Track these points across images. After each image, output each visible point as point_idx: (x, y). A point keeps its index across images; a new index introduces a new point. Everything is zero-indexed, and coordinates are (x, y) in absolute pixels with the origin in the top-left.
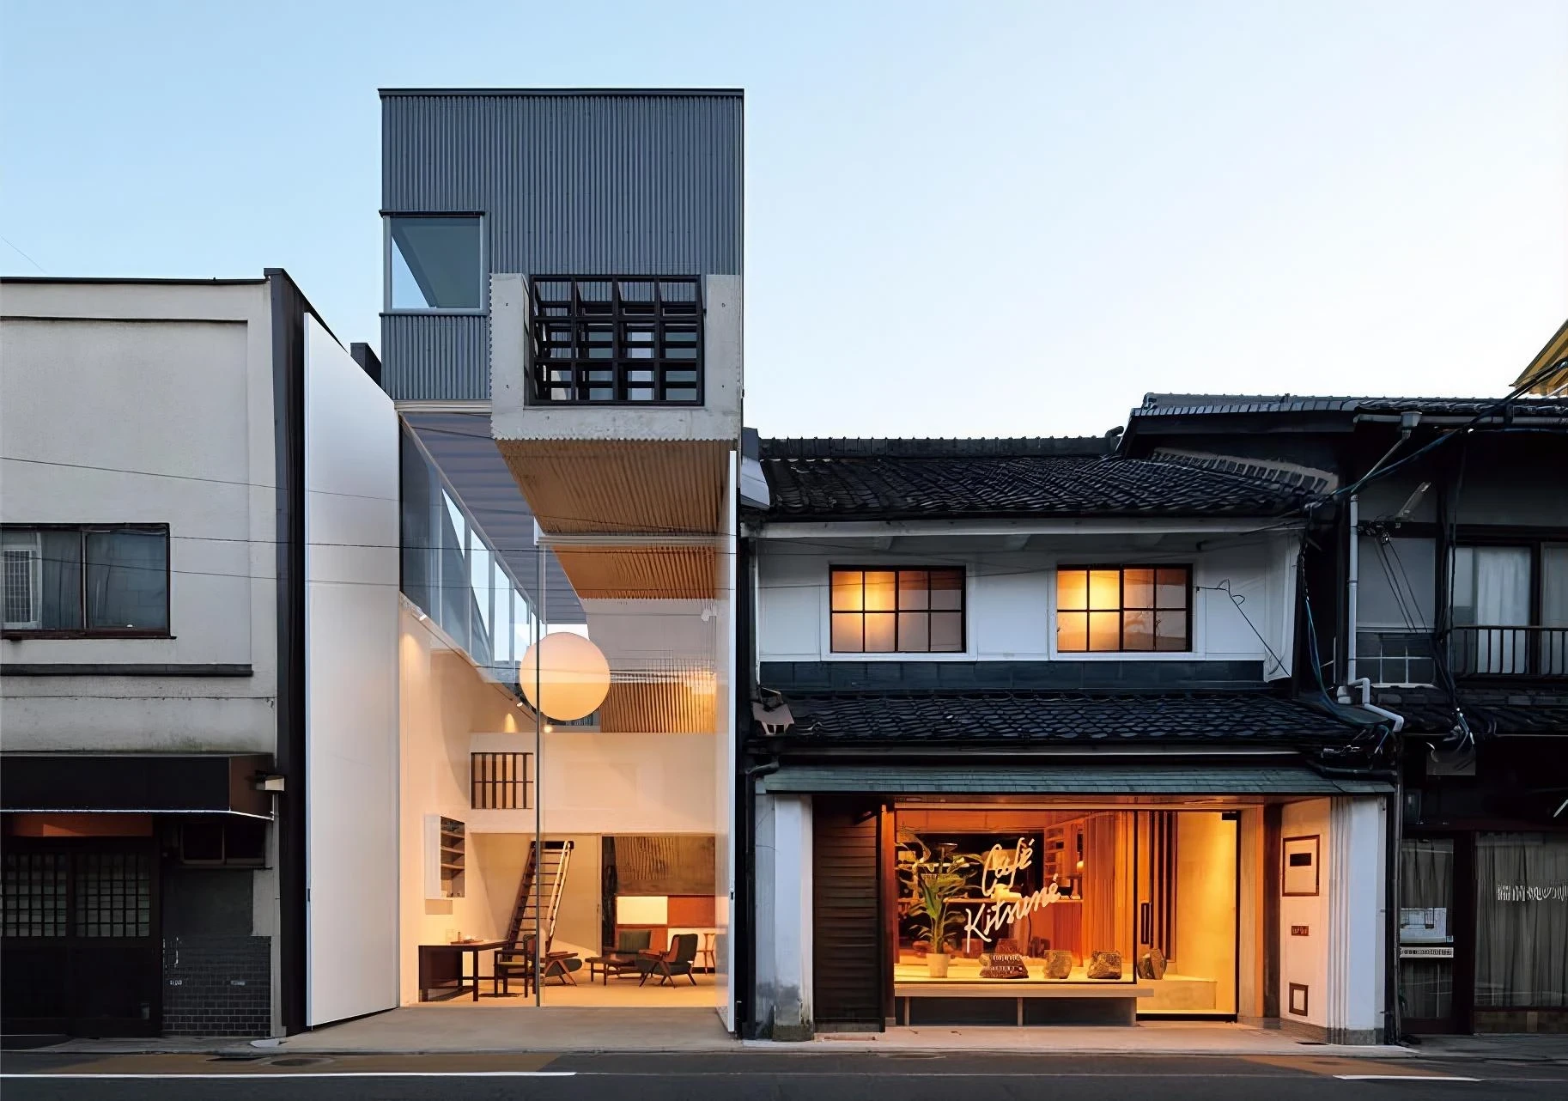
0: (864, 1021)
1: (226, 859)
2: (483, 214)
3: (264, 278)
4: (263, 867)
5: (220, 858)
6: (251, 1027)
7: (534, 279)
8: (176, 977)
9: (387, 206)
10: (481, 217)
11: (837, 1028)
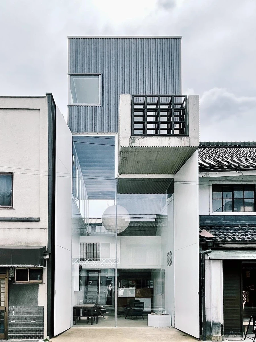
0: (236, 334)
1: (29, 280)
2: (100, 74)
3: (45, 96)
4: (42, 283)
5: (28, 281)
6: (37, 336)
7: (134, 96)
8: (13, 319)
9: (70, 72)
10: (99, 75)
11: (227, 336)
